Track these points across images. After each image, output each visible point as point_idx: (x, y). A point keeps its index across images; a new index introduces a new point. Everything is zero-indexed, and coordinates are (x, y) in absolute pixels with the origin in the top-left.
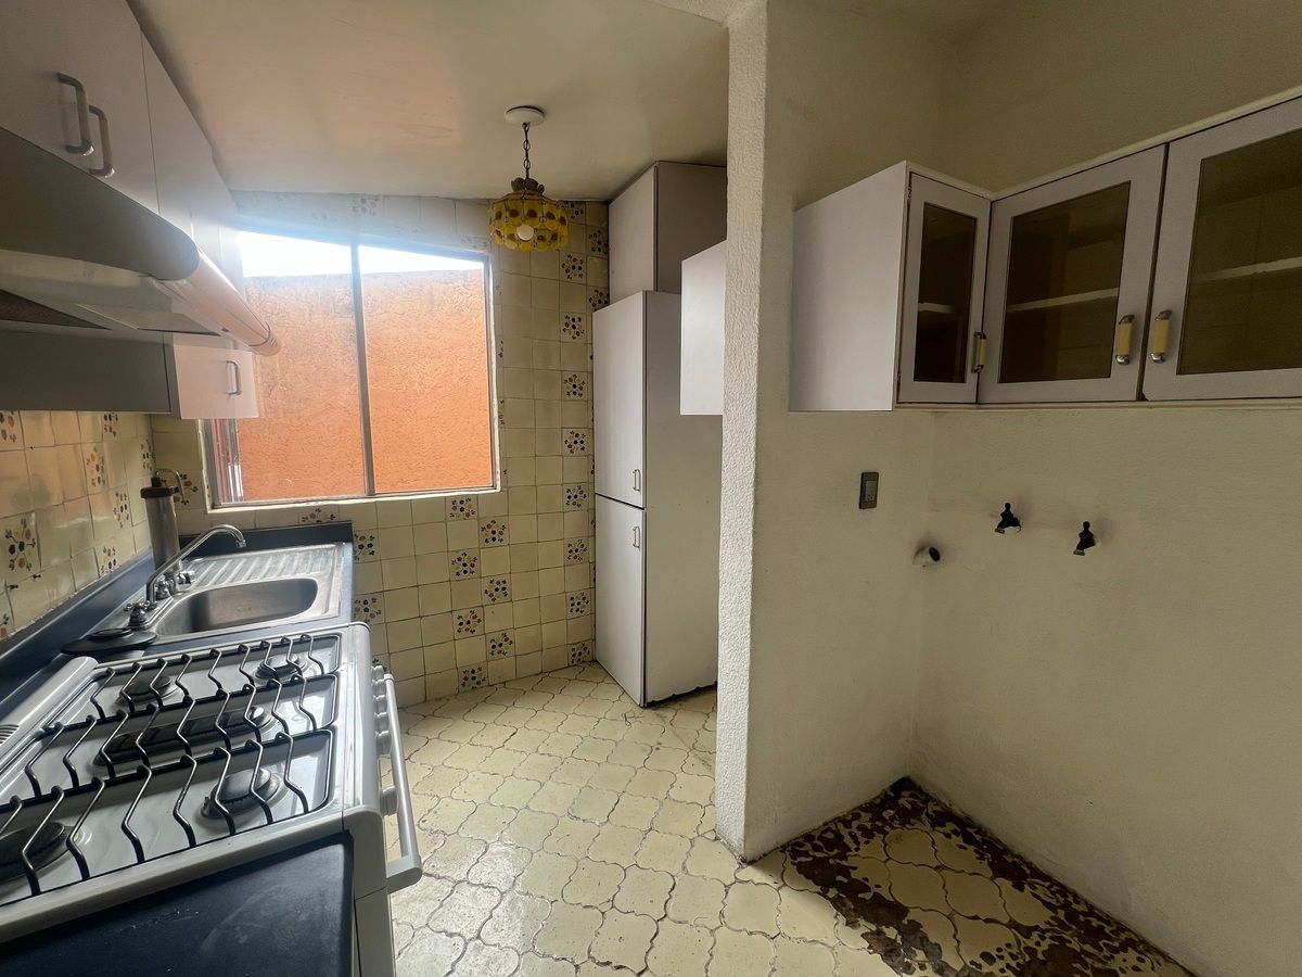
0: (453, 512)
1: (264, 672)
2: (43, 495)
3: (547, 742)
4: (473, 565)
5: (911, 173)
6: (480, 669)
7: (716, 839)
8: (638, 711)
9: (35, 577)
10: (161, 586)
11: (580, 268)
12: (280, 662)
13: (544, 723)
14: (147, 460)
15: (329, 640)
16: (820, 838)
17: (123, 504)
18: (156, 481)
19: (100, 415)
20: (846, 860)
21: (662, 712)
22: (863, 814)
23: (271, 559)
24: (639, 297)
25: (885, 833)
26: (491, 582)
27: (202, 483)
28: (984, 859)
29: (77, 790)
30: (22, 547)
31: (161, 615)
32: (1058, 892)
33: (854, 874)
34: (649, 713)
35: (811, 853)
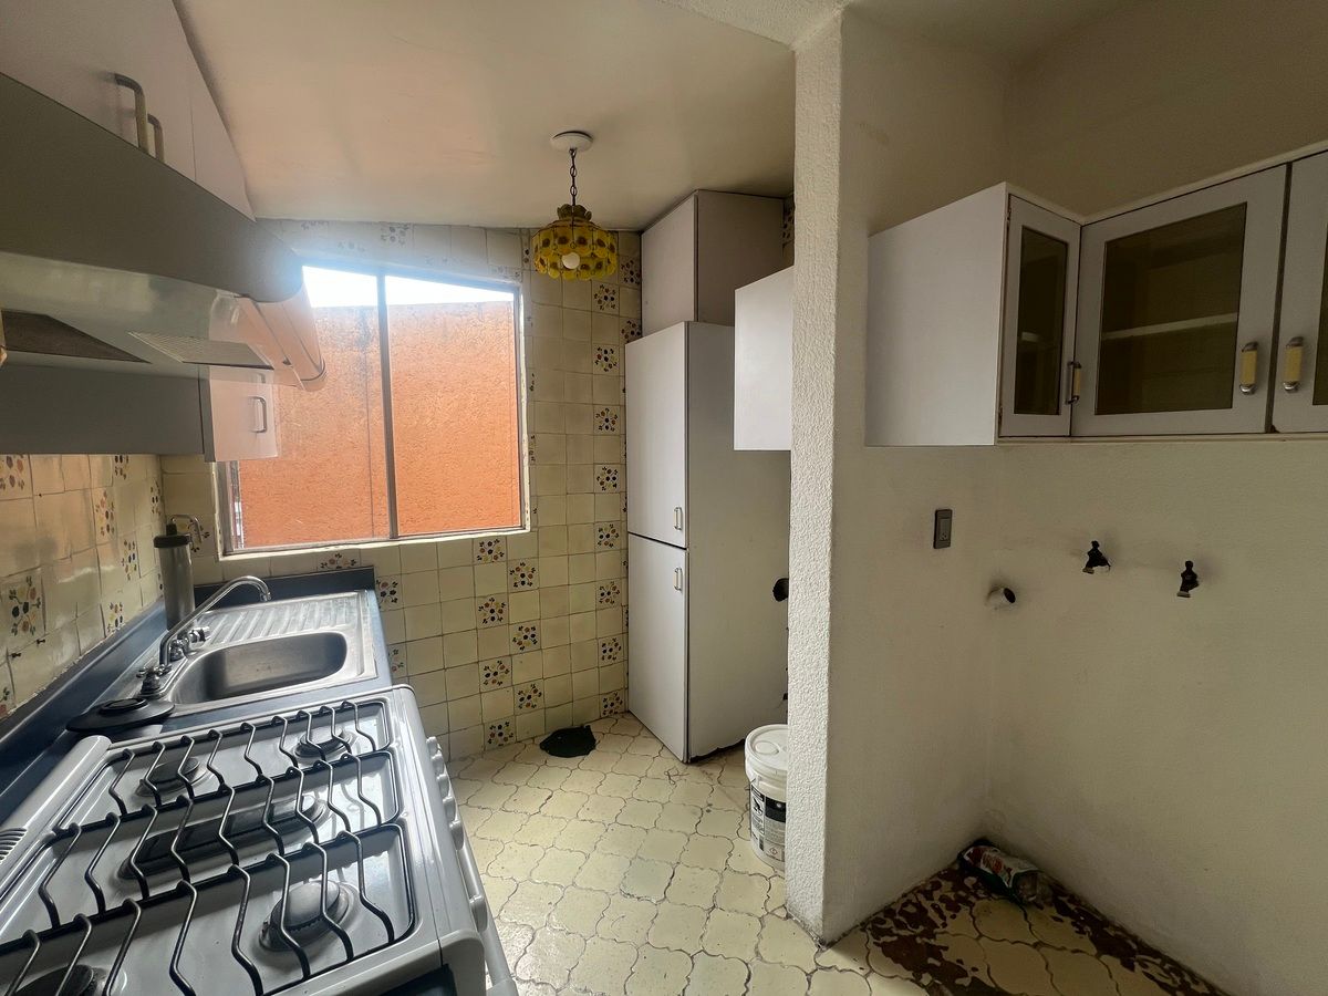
0: (481, 555)
1: (306, 750)
2: (49, 546)
3: (587, 805)
4: (501, 612)
5: (1010, 195)
6: (507, 724)
7: (788, 917)
8: (681, 768)
9: (38, 642)
10: (175, 646)
11: (613, 299)
12: (321, 736)
13: (581, 784)
14: (156, 504)
15: (373, 707)
16: (902, 913)
17: (130, 553)
18: (171, 529)
19: (111, 457)
20: (935, 939)
21: (709, 769)
22: (943, 883)
23: (288, 611)
24: (681, 328)
25: (971, 905)
26: (520, 629)
27: (214, 528)
28: (1084, 933)
29: (103, 917)
30: (26, 609)
31: (176, 679)
32: (1171, 969)
33: (945, 955)
34: (693, 770)
35: (895, 931)
